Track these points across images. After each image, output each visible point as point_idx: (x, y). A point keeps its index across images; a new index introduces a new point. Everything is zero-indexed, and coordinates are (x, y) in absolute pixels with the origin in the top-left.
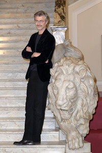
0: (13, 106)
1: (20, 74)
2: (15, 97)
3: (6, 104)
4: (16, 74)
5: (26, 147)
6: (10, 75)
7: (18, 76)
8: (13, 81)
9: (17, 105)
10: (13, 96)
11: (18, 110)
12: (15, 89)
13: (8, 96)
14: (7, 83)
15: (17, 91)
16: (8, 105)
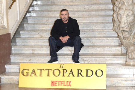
0: (89, 29)
1: (93, 6)
2: (90, 23)
3: (84, 27)
4: (91, 6)
5: (98, 57)
6: (86, 7)
7: (92, 7)
8: (89, 11)
9: (91, 28)
10: (88, 22)
11: (92, 32)
12: (90, 17)
13: (85, 22)
14: (84, 12)
15: (91, 18)
16: (85, 28)
